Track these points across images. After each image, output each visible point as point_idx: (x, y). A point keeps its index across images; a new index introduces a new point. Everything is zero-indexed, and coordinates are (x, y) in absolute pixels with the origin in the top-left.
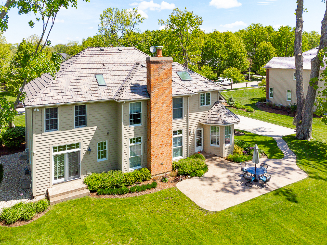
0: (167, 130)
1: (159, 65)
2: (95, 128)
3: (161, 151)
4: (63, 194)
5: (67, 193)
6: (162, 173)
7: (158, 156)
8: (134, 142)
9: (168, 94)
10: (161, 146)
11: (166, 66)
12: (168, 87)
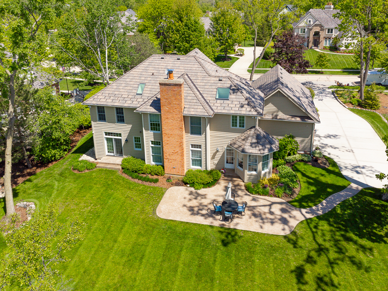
0: (178, 142)
1: (167, 86)
2: (130, 126)
3: (173, 157)
4: (106, 163)
5: (109, 164)
6: (175, 175)
7: (170, 161)
8: (155, 144)
9: (178, 113)
10: (173, 154)
11: (175, 88)
12: (178, 107)
